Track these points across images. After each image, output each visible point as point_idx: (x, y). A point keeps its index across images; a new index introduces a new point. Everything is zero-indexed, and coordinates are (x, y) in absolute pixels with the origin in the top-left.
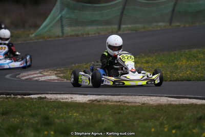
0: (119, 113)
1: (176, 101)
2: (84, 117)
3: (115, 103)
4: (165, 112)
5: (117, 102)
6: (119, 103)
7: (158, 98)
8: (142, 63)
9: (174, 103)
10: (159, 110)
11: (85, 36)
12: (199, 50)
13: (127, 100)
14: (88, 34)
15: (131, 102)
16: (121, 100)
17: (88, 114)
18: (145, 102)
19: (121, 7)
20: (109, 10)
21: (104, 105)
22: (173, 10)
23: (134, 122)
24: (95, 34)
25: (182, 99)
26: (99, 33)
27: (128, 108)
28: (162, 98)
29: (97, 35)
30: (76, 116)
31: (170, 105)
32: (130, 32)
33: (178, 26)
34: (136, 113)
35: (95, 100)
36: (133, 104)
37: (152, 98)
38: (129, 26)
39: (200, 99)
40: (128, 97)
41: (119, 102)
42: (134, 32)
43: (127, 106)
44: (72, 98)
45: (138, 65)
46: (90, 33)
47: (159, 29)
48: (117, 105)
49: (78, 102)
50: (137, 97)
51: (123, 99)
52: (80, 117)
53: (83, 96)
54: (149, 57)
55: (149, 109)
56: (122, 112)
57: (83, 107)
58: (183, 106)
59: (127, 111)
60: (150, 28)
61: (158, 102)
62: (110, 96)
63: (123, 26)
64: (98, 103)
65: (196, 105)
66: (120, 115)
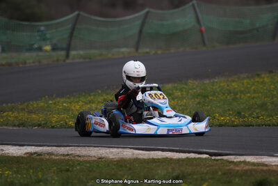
0: (68, 170)
1: (144, 154)
2: (19, 176)
3: (63, 158)
4: (130, 169)
5: (64, 155)
6: (67, 157)
7: (120, 150)
8: (99, 102)
9: (141, 157)
10: (121, 166)
11: (21, 65)
12: (176, 85)
13: (78, 153)
14: (25, 63)
15: (84, 156)
16: (70, 152)
17: (25, 172)
18: (103, 156)
19: (70, 25)
20: (54, 30)
21: (47, 160)
22: (141, 32)
23: (88, 182)
24: (34, 63)
25: (152, 152)
26: (40, 62)
27: (80, 163)
28: (125, 150)
29: (37, 64)
30: (8, 174)
31: (137, 160)
32: (81, 60)
33: (147, 53)
34: (90, 171)
35: (35, 153)
36: (86, 159)
37: (112, 150)
38: (81, 52)
39: (177, 151)
40: (79, 148)
41: (68, 155)
42: (87, 60)
43: (78, 161)
44: (2, 150)
45: (93, 105)
46: (28, 61)
47: (121, 56)
48: (64, 159)
49: (10, 155)
50: (92, 148)
51: (73, 152)
52: (14, 175)
53: (18, 147)
54: (107, 94)
55: (108, 165)
56: (71, 169)
57: (18, 162)
58: (154, 161)
59: (78, 168)
60: (110, 55)
61: (121, 156)
62: (54, 148)
63: (73, 53)
64: (38, 157)
65: (171, 159)
66: (69, 173)
